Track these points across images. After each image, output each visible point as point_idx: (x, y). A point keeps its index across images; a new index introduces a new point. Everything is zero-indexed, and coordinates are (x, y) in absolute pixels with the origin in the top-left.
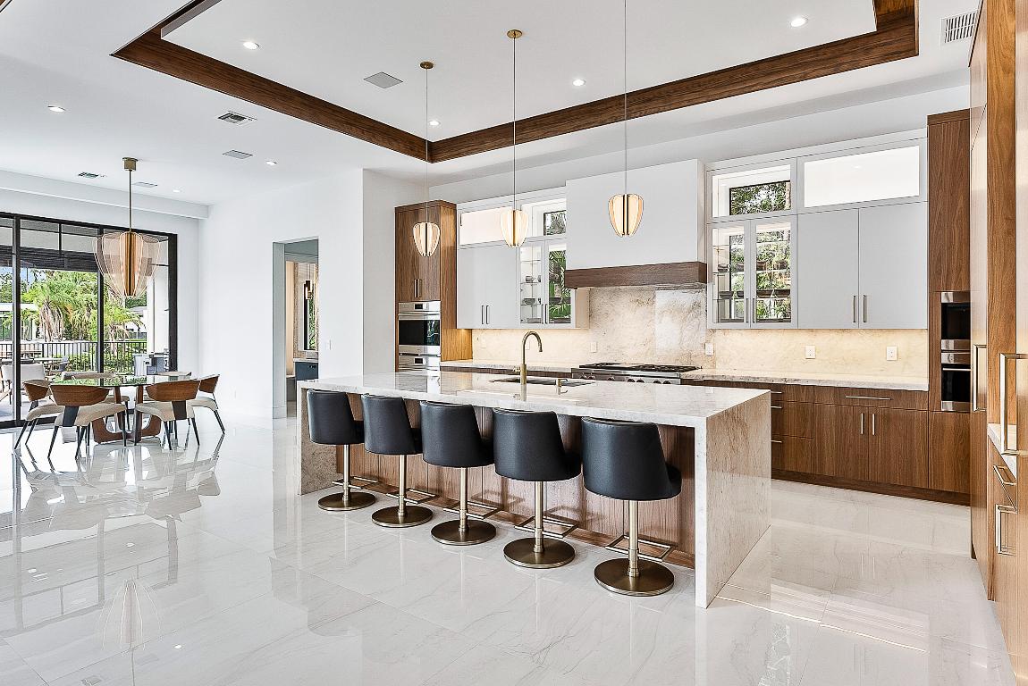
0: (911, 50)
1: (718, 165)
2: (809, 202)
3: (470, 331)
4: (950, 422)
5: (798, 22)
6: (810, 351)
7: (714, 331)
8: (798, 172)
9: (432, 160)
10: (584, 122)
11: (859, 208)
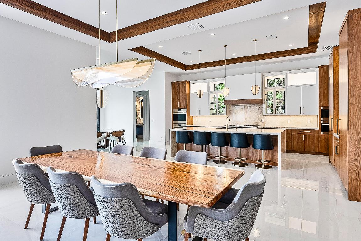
0: (315, 51)
1: (266, 74)
2: (290, 84)
3: (193, 116)
4: (323, 137)
5: (291, 45)
6: (289, 121)
7: (264, 116)
8: (287, 77)
9: (186, 70)
10: (231, 62)
11: (302, 86)
